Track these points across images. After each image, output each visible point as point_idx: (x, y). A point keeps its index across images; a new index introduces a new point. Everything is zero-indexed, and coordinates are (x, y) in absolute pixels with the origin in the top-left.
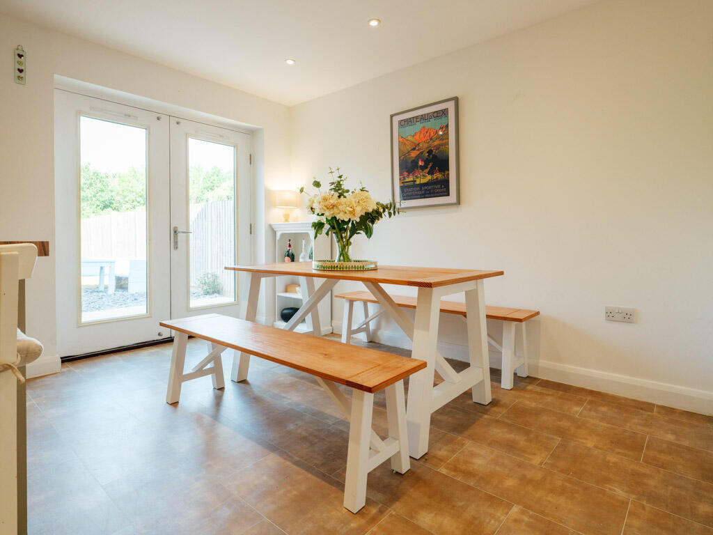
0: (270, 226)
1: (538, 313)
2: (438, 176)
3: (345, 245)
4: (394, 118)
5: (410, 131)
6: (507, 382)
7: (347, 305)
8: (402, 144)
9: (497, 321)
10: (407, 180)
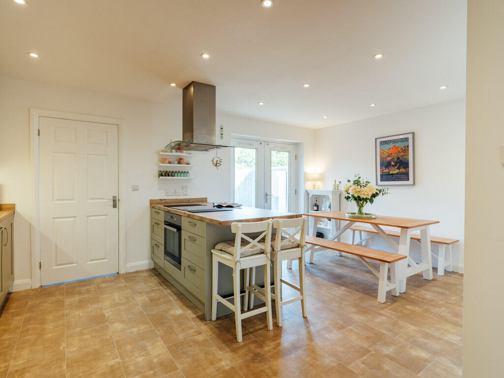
0: (306, 191)
1: (458, 241)
2: (402, 170)
3: (361, 206)
4: (377, 140)
5: (386, 147)
6: (441, 272)
7: (352, 232)
8: (381, 153)
9: (436, 243)
10: (385, 171)
